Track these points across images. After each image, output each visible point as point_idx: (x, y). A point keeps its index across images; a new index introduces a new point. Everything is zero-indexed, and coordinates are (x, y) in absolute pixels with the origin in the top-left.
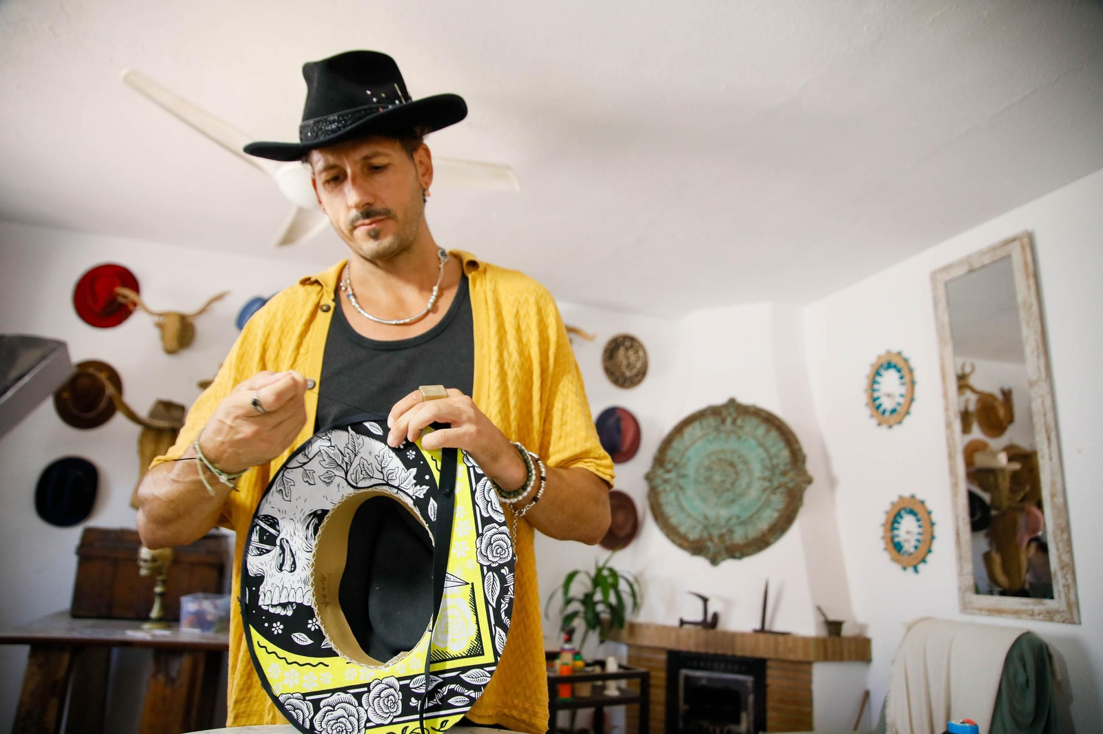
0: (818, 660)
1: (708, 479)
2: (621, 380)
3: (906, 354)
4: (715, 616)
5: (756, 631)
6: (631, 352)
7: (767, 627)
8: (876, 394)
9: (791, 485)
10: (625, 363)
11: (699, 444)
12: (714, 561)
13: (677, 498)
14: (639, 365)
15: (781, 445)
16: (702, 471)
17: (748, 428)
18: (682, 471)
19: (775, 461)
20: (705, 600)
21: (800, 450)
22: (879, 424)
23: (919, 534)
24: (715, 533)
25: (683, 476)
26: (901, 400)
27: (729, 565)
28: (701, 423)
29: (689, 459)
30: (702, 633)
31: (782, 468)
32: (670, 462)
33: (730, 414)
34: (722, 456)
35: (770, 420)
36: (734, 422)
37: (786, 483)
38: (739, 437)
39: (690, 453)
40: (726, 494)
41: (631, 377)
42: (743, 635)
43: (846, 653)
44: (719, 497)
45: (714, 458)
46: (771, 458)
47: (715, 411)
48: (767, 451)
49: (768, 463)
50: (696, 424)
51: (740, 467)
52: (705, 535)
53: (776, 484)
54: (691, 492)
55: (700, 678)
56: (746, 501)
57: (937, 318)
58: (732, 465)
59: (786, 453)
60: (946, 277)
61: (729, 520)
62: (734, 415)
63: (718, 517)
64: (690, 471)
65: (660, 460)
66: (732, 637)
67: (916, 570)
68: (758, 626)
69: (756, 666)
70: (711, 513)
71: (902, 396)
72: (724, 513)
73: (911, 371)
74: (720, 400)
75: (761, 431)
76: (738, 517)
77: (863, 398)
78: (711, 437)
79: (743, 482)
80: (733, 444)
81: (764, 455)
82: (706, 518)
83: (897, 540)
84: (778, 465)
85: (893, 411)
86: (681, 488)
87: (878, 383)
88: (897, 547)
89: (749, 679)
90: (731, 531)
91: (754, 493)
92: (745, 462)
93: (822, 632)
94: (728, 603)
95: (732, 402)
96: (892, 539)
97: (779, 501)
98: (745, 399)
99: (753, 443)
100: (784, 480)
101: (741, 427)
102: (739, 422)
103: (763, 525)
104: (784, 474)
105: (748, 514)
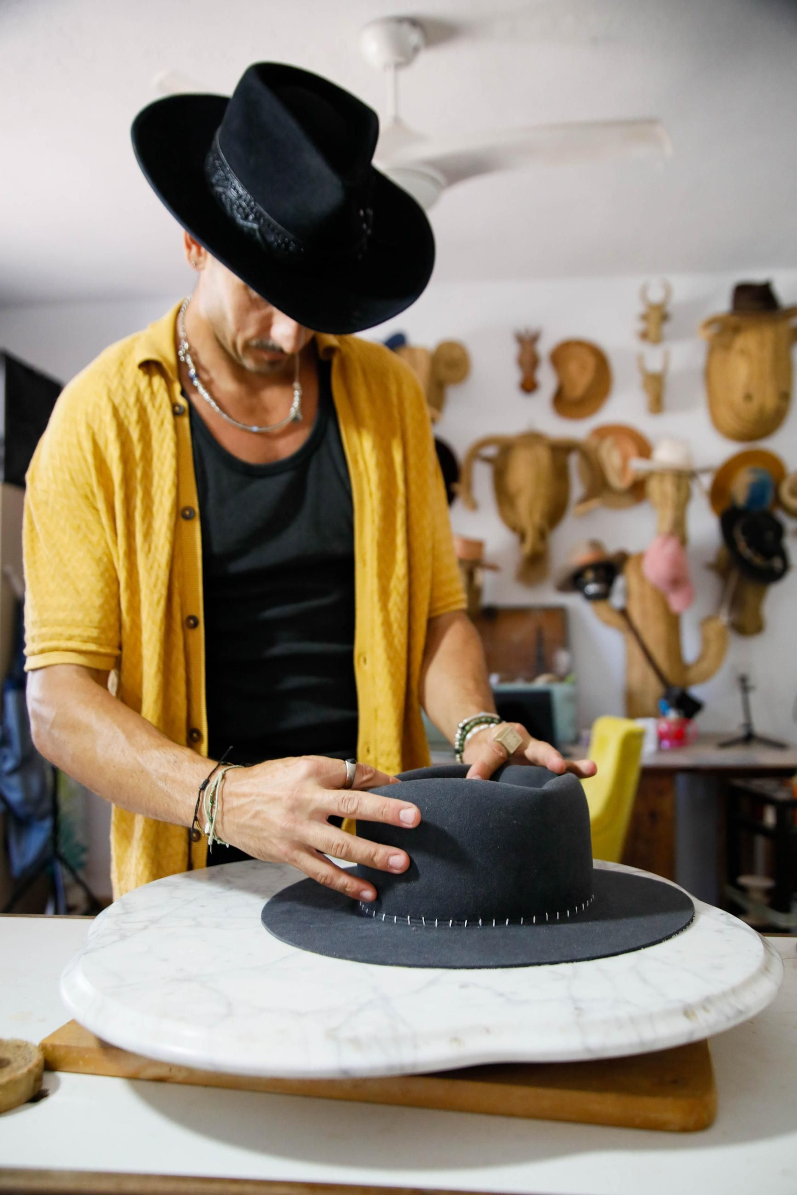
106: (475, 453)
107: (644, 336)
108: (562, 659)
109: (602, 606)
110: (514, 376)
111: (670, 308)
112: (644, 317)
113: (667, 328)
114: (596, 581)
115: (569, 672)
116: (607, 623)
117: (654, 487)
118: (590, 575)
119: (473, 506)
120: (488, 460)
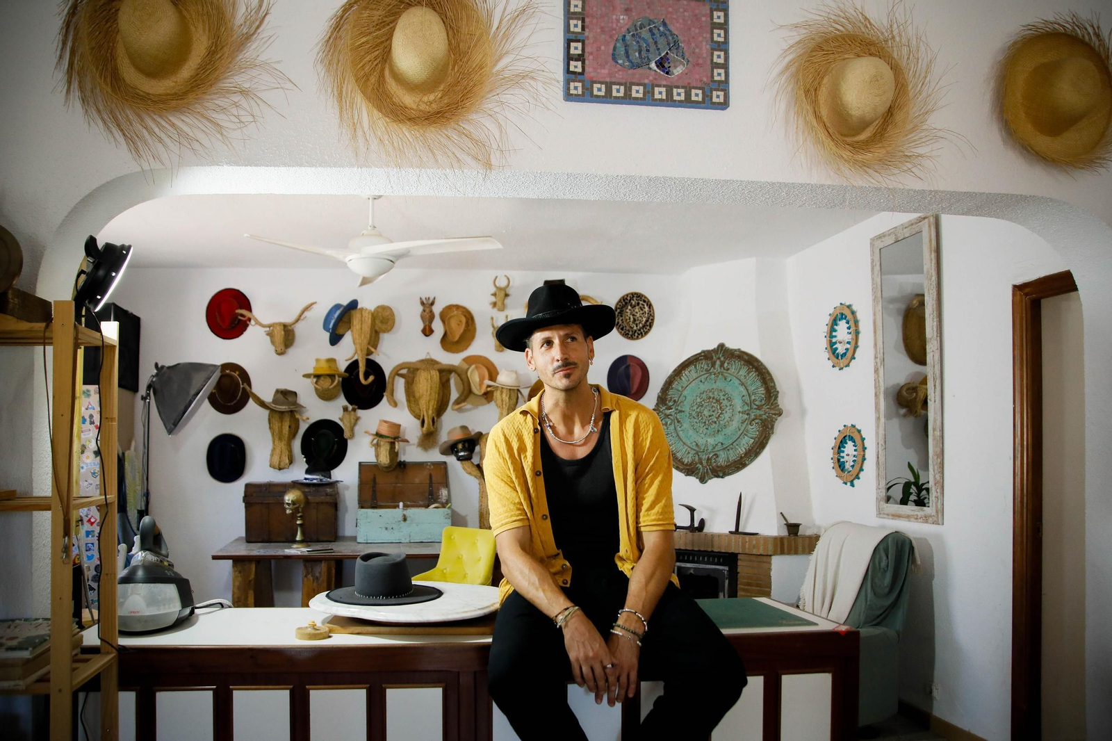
0: (775, 554)
1: (698, 414)
2: (631, 333)
3: (854, 308)
4: (702, 522)
5: (731, 532)
6: (637, 309)
7: (740, 530)
8: (834, 340)
9: (764, 417)
10: (632, 319)
11: (693, 384)
12: (703, 480)
13: (675, 428)
14: (644, 319)
15: (759, 383)
16: (695, 408)
17: (732, 370)
18: (679, 408)
19: (753, 398)
20: (692, 510)
21: (774, 387)
22: (833, 366)
23: (854, 456)
24: (704, 457)
25: (681, 411)
26: (848, 346)
27: (714, 483)
28: (695, 367)
29: (685, 397)
30: (690, 534)
31: (757, 403)
32: (670, 401)
33: (719, 358)
34: (711, 395)
35: (751, 362)
36: (722, 365)
37: (760, 415)
38: (725, 379)
39: (685, 393)
40: (714, 425)
41: (639, 330)
42: (719, 536)
43: (800, 549)
44: (707, 429)
45: (704, 396)
46: (750, 396)
47: (706, 356)
48: (747, 390)
49: (747, 398)
50: (692, 367)
51: (725, 402)
52: (697, 458)
53: (753, 417)
54: (685, 426)
55: (690, 568)
56: (728, 431)
57: (873, 279)
58: (718, 401)
59: (762, 390)
60: (879, 244)
61: (714, 448)
62: (722, 359)
63: (706, 445)
64: (686, 408)
65: (662, 399)
66: (713, 536)
67: (852, 485)
68: (734, 530)
69: (731, 559)
70: (701, 441)
71: (848, 343)
72: (711, 441)
73: (856, 322)
74: (712, 345)
75: (743, 372)
76: (722, 444)
77: (824, 343)
78: (703, 378)
79: (727, 416)
80: (720, 384)
81: (745, 392)
82: (697, 444)
83: (842, 460)
84: (755, 400)
85: (845, 354)
86: (679, 422)
87: (835, 331)
88: (841, 465)
89: (727, 568)
90: (717, 456)
91: (735, 424)
92: (729, 399)
93: (784, 533)
94: (713, 511)
95: (721, 346)
96: (839, 460)
97: (754, 430)
98: (731, 345)
99: (737, 382)
100: (758, 412)
101: (728, 369)
102: (726, 365)
103: (742, 451)
104: (759, 408)
105: (731, 441)
106: (396, 372)
107: (494, 304)
108: (444, 492)
109: (467, 463)
110: (421, 326)
111: (509, 291)
112: (494, 295)
113: (508, 301)
114: (464, 449)
115: (448, 501)
116: (470, 474)
117: (497, 394)
118: (460, 446)
119: (395, 404)
120: (402, 376)
